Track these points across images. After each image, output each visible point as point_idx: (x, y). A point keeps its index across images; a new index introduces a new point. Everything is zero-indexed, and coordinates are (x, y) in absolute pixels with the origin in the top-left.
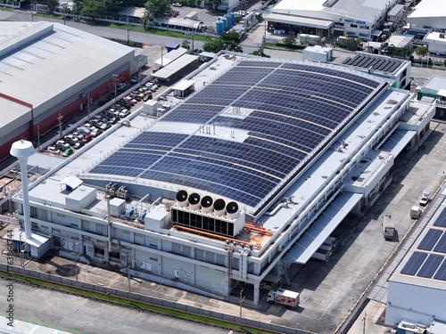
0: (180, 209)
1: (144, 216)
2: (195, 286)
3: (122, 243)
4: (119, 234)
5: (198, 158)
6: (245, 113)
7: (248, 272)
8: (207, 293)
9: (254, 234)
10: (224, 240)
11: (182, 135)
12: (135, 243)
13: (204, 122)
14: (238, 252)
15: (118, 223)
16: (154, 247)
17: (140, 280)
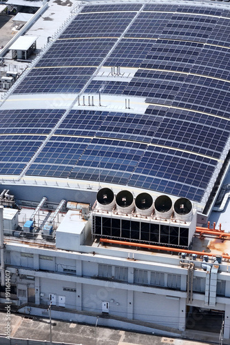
0: (105, 215)
1: (51, 231)
2: (133, 321)
3: (23, 272)
4: (16, 259)
5: (95, 141)
6: (127, 74)
7: (217, 295)
8: (153, 331)
9: (210, 240)
10: (175, 253)
11: (57, 111)
12: (41, 270)
13: (78, 91)
14: (201, 268)
15: (13, 243)
16: (71, 273)
17: (53, 322)
